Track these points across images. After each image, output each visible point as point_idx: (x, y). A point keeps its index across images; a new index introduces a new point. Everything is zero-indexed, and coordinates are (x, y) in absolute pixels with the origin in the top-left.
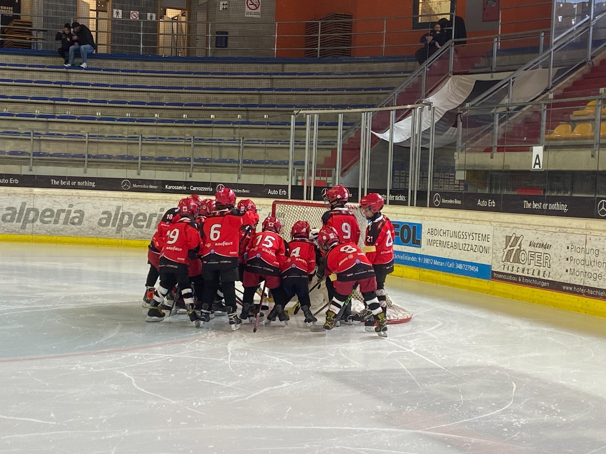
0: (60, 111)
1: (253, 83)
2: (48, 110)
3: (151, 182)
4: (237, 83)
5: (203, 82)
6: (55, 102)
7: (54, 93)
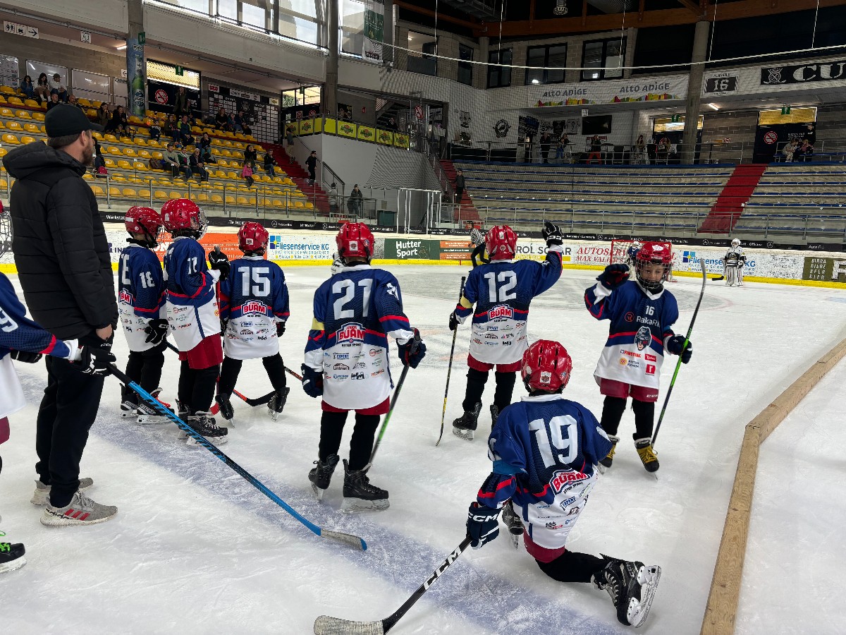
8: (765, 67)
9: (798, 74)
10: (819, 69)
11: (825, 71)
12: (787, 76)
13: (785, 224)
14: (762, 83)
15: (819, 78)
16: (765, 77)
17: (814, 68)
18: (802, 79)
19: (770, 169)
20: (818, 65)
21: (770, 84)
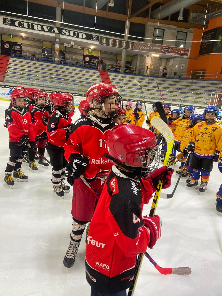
0: (150, 88)
1: (187, 84)
2: (147, 88)
3: (177, 104)
4: (183, 84)
5: (176, 83)
6: (149, 86)
7: (147, 84)
8: (4, 17)
9: (17, 23)
10: (23, 23)
11: (26, 25)
12: (13, 23)
13: (22, 81)
14: (4, 24)
15: (24, 27)
16: (5, 21)
17: (22, 23)
18: (18, 25)
19: (11, 58)
20: (23, 22)
21: (7, 24)
